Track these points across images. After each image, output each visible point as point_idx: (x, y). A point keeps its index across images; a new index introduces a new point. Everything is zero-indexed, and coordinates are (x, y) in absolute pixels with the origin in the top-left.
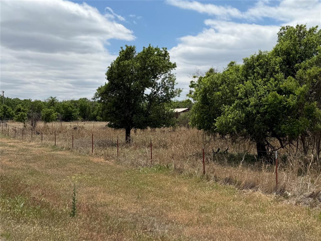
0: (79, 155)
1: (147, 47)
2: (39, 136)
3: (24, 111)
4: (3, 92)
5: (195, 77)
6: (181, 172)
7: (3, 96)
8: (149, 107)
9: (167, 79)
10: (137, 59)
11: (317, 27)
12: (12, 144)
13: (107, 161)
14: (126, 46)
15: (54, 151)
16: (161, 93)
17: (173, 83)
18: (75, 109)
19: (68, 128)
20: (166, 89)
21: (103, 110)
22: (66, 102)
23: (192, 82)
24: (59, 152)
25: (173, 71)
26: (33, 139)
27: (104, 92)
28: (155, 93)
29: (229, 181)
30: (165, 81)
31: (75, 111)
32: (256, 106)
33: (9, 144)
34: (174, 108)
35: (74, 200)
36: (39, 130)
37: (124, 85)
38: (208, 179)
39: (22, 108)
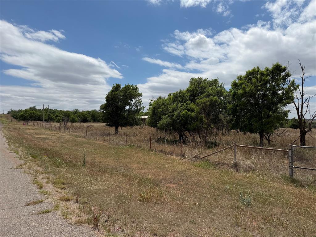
0: (90, 140)
1: (127, 85)
2: (68, 130)
3: (60, 117)
4: (49, 106)
5: (152, 101)
6: (140, 148)
7: (48, 108)
8: (128, 116)
9: (137, 101)
10: (121, 91)
11: (207, 79)
12: (53, 134)
13: (104, 143)
14: (116, 84)
15: (76, 138)
16: (134, 108)
17: (140, 104)
18: (89, 116)
19: (84, 126)
20: (137, 106)
21: (103, 117)
22: (84, 112)
23: (150, 103)
24: (79, 139)
25: (140, 98)
26: (65, 132)
27: (103, 107)
28: (131, 108)
29: (161, 151)
30: (136, 102)
31: (89, 117)
32: (177, 116)
33: (52, 134)
34: (141, 116)
35: (84, 159)
36: (68, 127)
37: (115, 104)
38: (152, 151)
39: (59, 115)
